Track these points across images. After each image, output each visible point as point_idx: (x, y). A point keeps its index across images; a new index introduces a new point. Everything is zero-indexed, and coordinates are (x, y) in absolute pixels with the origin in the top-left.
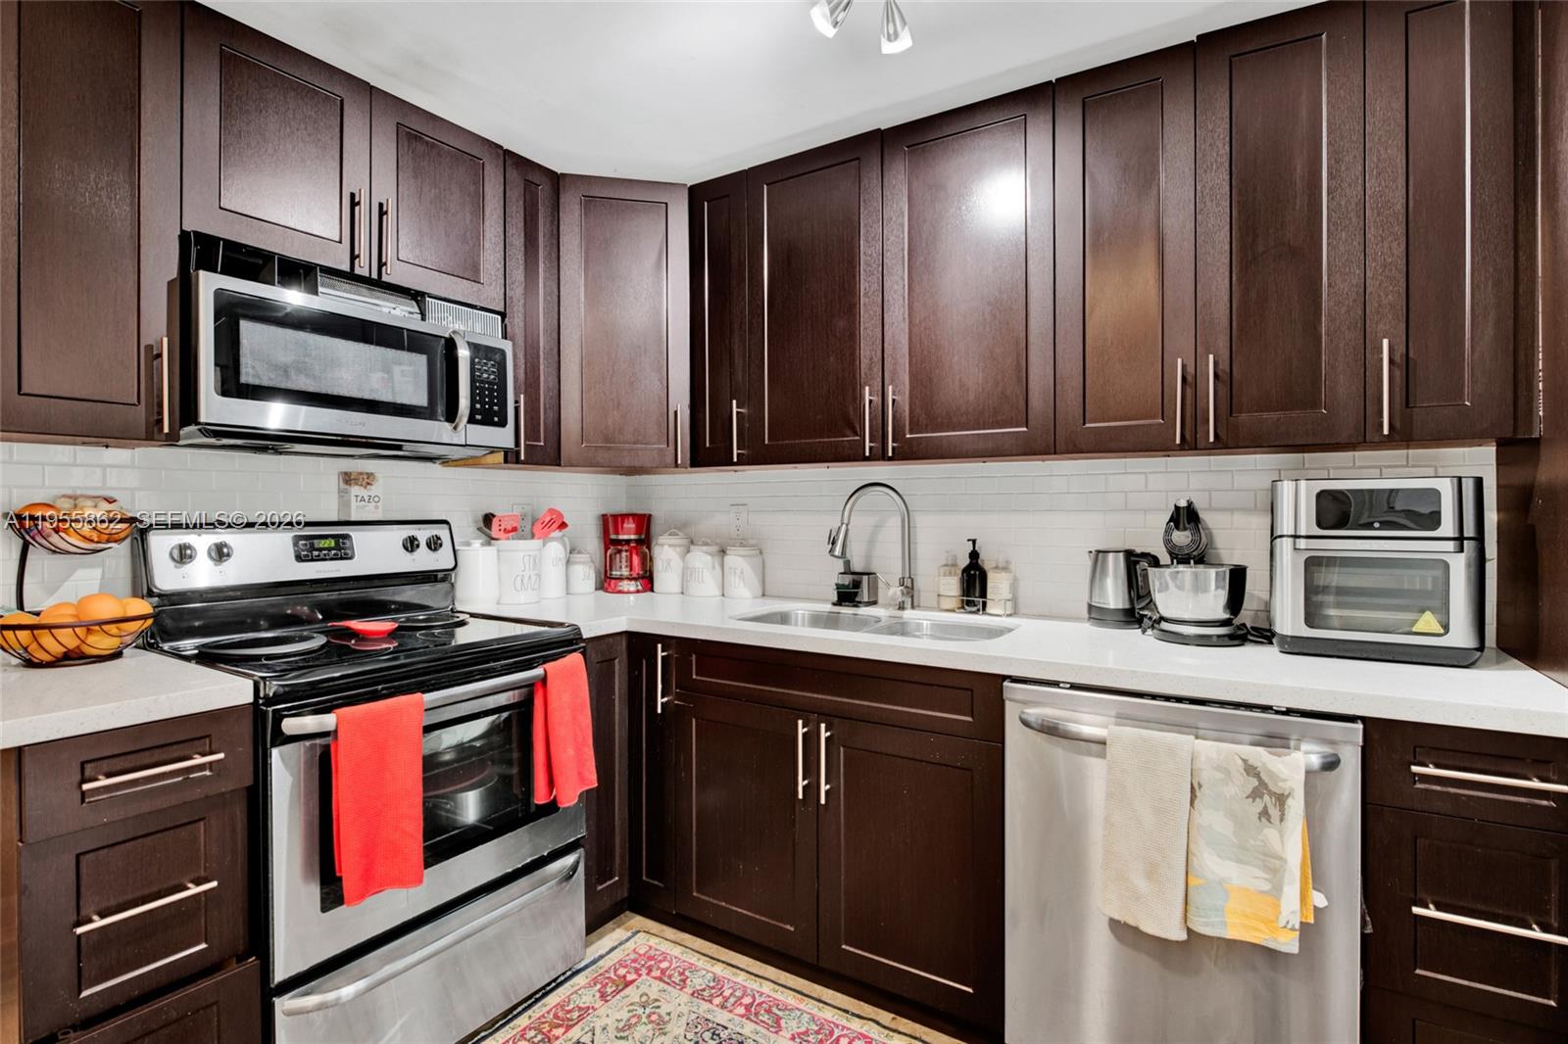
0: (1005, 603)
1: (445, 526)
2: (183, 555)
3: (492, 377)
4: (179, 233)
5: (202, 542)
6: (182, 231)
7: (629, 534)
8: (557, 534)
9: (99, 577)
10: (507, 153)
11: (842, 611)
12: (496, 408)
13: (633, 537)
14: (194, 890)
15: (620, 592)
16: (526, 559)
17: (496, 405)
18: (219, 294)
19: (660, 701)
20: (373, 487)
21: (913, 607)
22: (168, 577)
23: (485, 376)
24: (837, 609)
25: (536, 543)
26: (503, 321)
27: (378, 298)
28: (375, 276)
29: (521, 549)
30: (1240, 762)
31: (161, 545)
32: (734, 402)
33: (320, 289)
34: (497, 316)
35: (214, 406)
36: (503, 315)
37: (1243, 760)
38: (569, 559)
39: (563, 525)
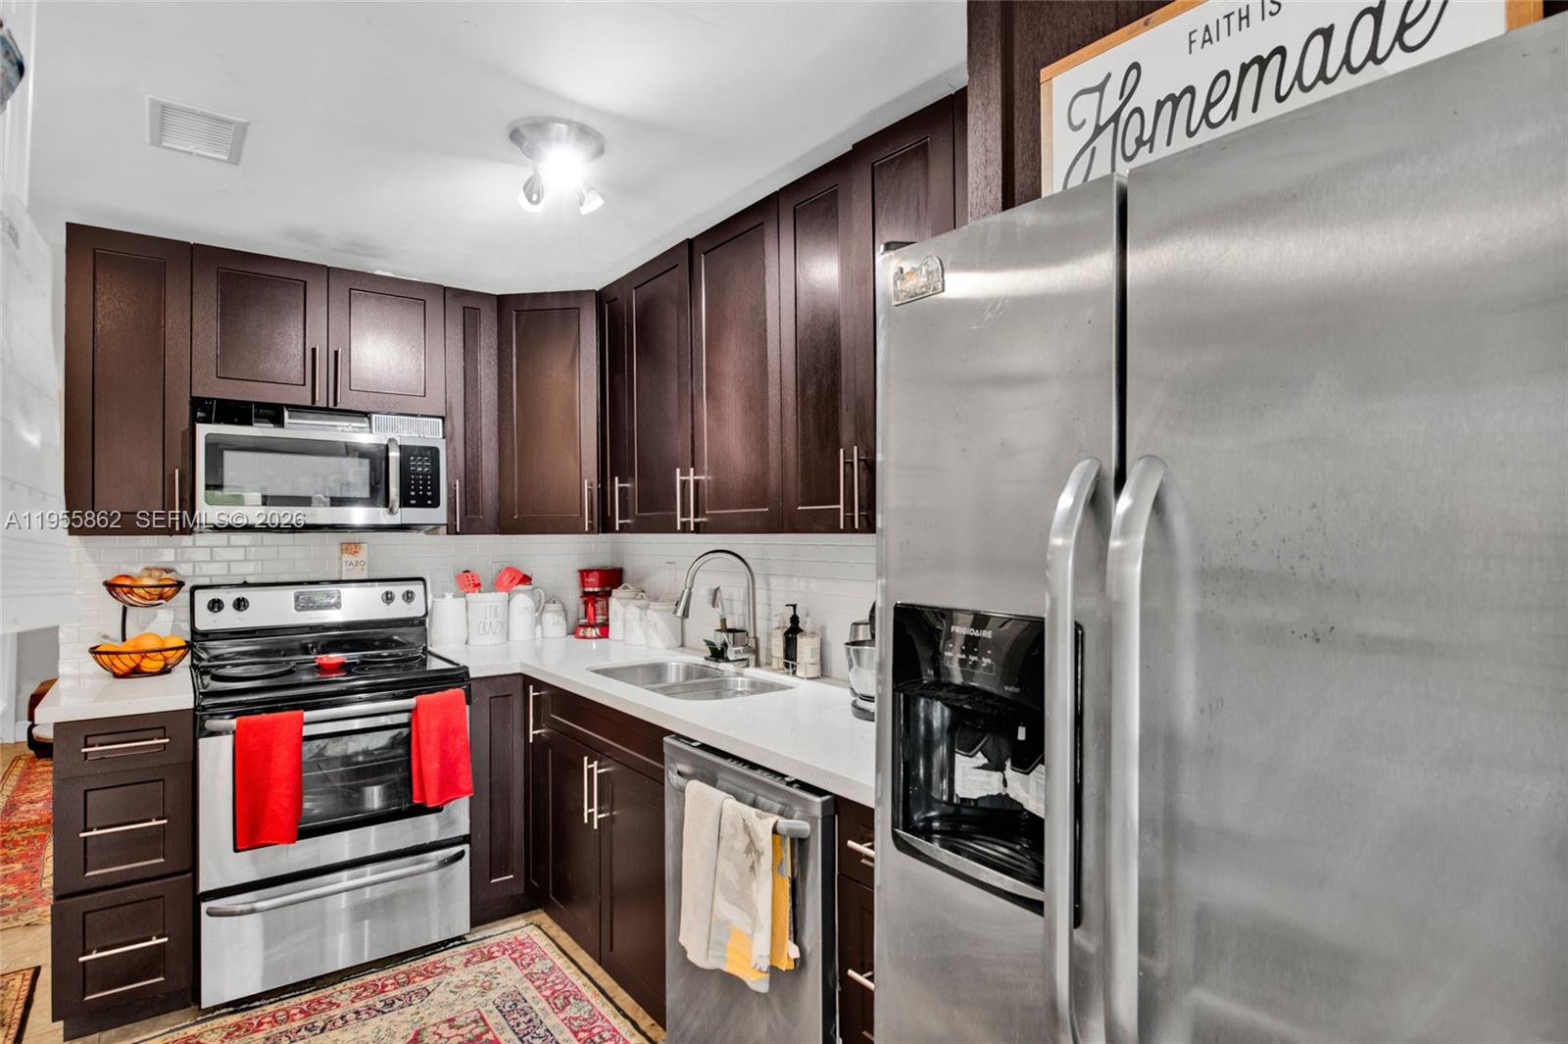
0: (806, 667)
1: (421, 582)
2: (215, 605)
3: (426, 469)
4: (189, 398)
5: (228, 597)
6: (191, 397)
7: (594, 587)
8: (522, 587)
9: (172, 619)
10: (445, 289)
11: (711, 665)
12: (429, 493)
13: (596, 589)
14: (154, 823)
15: (584, 637)
16: (488, 609)
17: (429, 491)
18: (210, 437)
19: (531, 733)
20: (359, 555)
21: (758, 664)
22: (205, 622)
23: (420, 469)
24: (707, 663)
25: (500, 596)
26: (443, 422)
27: (336, 420)
28: (331, 405)
29: (487, 601)
30: (742, 821)
31: (202, 599)
32: (617, 478)
33: (287, 420)
34: (437, 420)
36: (443, 418)
37: (744, 820)
38: (540, 609)
39: (526, 579)
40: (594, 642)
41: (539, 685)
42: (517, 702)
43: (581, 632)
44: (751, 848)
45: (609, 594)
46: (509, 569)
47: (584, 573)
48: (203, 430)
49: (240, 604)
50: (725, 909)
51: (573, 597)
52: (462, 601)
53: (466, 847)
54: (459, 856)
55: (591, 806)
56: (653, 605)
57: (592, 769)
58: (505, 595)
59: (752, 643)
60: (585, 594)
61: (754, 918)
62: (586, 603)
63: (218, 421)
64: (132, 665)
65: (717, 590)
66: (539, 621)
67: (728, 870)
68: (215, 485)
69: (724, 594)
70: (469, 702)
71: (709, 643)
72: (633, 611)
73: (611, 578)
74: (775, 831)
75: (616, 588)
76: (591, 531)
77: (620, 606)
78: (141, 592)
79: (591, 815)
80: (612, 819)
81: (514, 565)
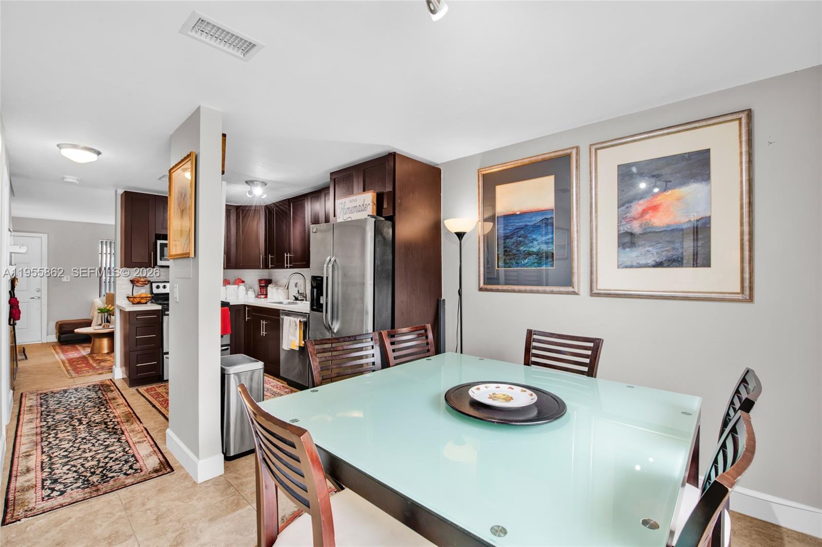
2: (158, 287)
4: (155, 234)
5: (161, 285)
7: (263, 284)
8: (242, 284)
14: (152, 336)
15: (260, 298)
18: (161, 244)
19: (247, 318)
21: (306, 300)
22: (155, 291)
25: (236, 286)
31: (154, 285)
32: (269, 255)
35: (160, 263)
38: (247, 290)
39: (243, 282)
40: (263, 299)
41: (249, 306)
42: (242, 312)
43: (259, 297)
44: (296, 325)
45: (268, 286)
46: (239, 279)
47: (260, 281)
48: (159, 242)
49: (164, 287)
50: (291, 337)
51: (257, 287)
52: (225, 287)
53: (229, 347)
54: (227, 349)
55: (263, 331)
56: (280, 288)
57: (263, 323)
58: (237, 286)
59: (305, 295)
60: (260, 286)
61: (296, 337)
62: (261, 289)
63: (162, 240)
64: (139, 301)
65: (297, 283)
66: (247, 294)
67: (292, 330)
68: (162, 255)
69: (298, 284)
70: (230, 311)
71: (294, 296)
72: (274, 290)
73: (268, 282)
74: (300, 321)
75: (270, 284)
76: (263, 268)
77: (271, 289)
78: (141, 282)
79: (263, 334)
80: (268, 334)
81: (240, 278)
